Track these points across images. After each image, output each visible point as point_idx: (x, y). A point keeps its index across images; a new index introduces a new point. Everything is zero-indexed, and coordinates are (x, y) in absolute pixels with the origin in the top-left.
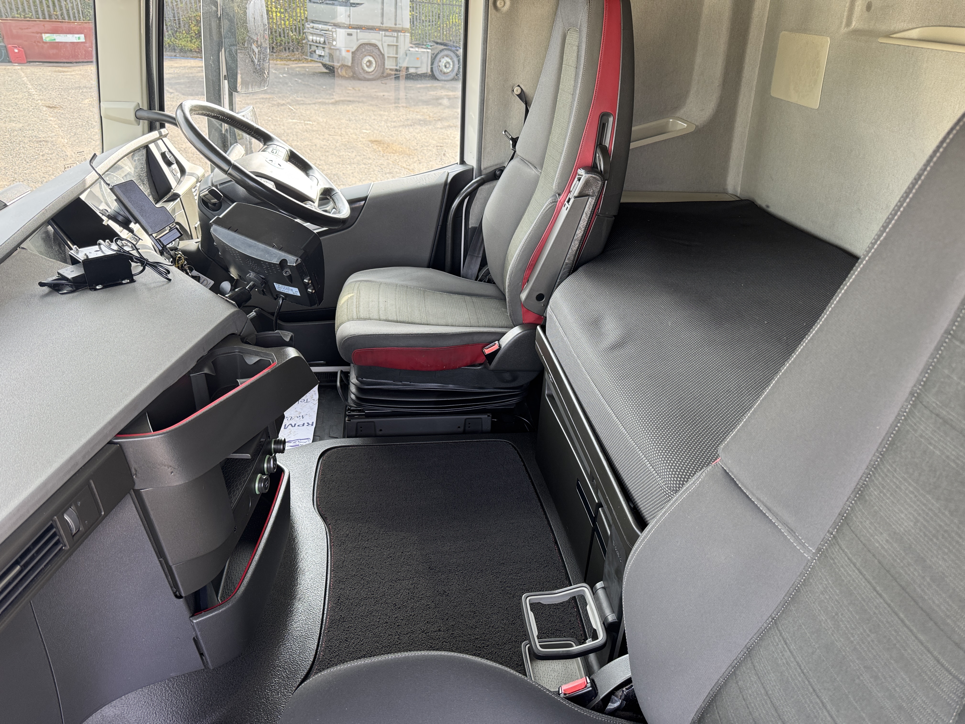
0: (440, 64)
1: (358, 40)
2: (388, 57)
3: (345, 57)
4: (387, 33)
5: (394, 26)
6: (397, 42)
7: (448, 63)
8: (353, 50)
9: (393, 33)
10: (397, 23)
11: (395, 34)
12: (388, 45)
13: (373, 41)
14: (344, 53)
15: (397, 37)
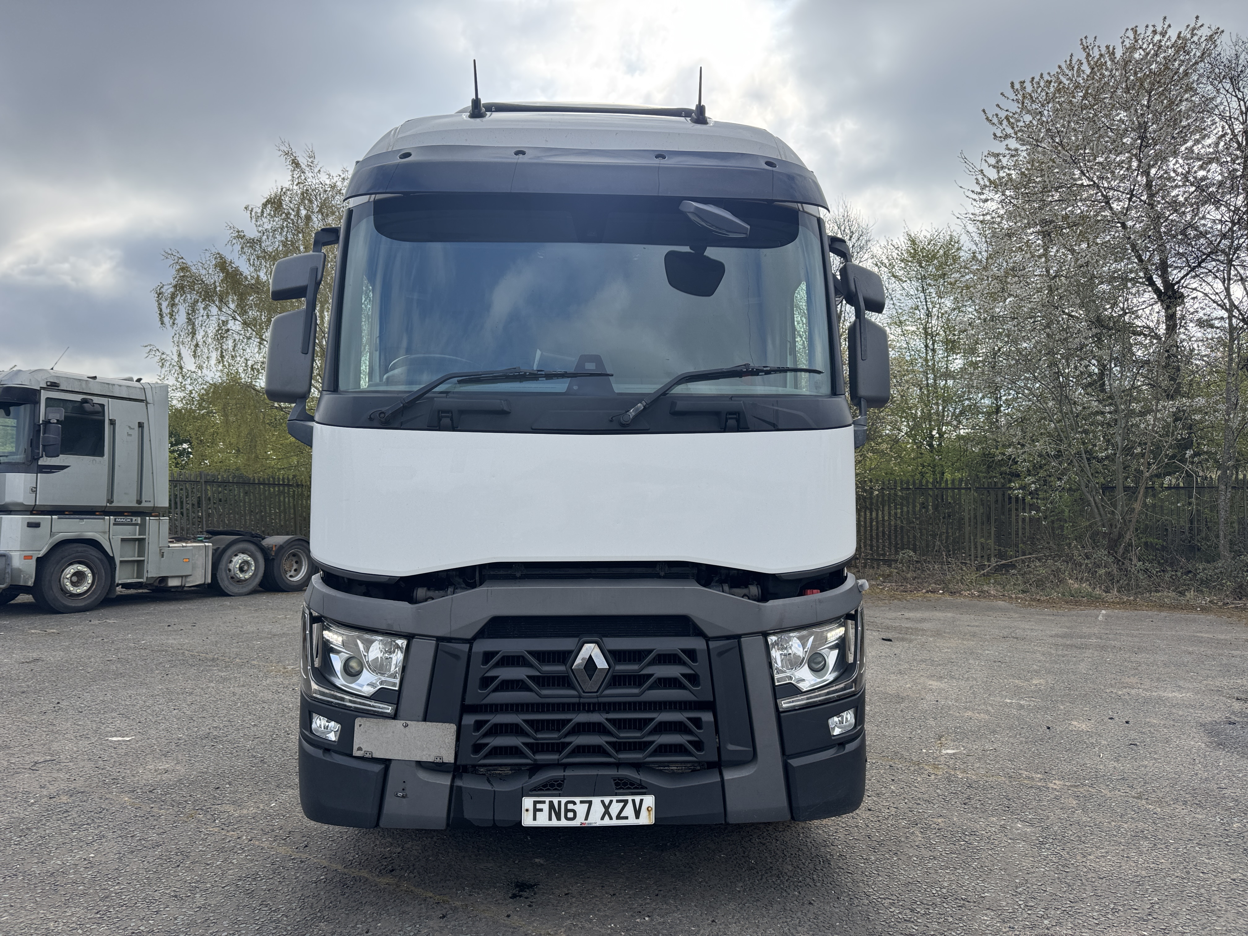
0: (231, 566)
1: (52, 534)
2: (121, 562)
3: (20, 571)
4: (120, 519)
5: (137, 505)
6: (142, 532)
7: (246, 562)
8: (41, 554)
9: (134, 519)
10: (144, 501)
11: (139, 520)
12: (123, 540)
13: (89, 535)
14: (17, 562)
15: (143, 526)
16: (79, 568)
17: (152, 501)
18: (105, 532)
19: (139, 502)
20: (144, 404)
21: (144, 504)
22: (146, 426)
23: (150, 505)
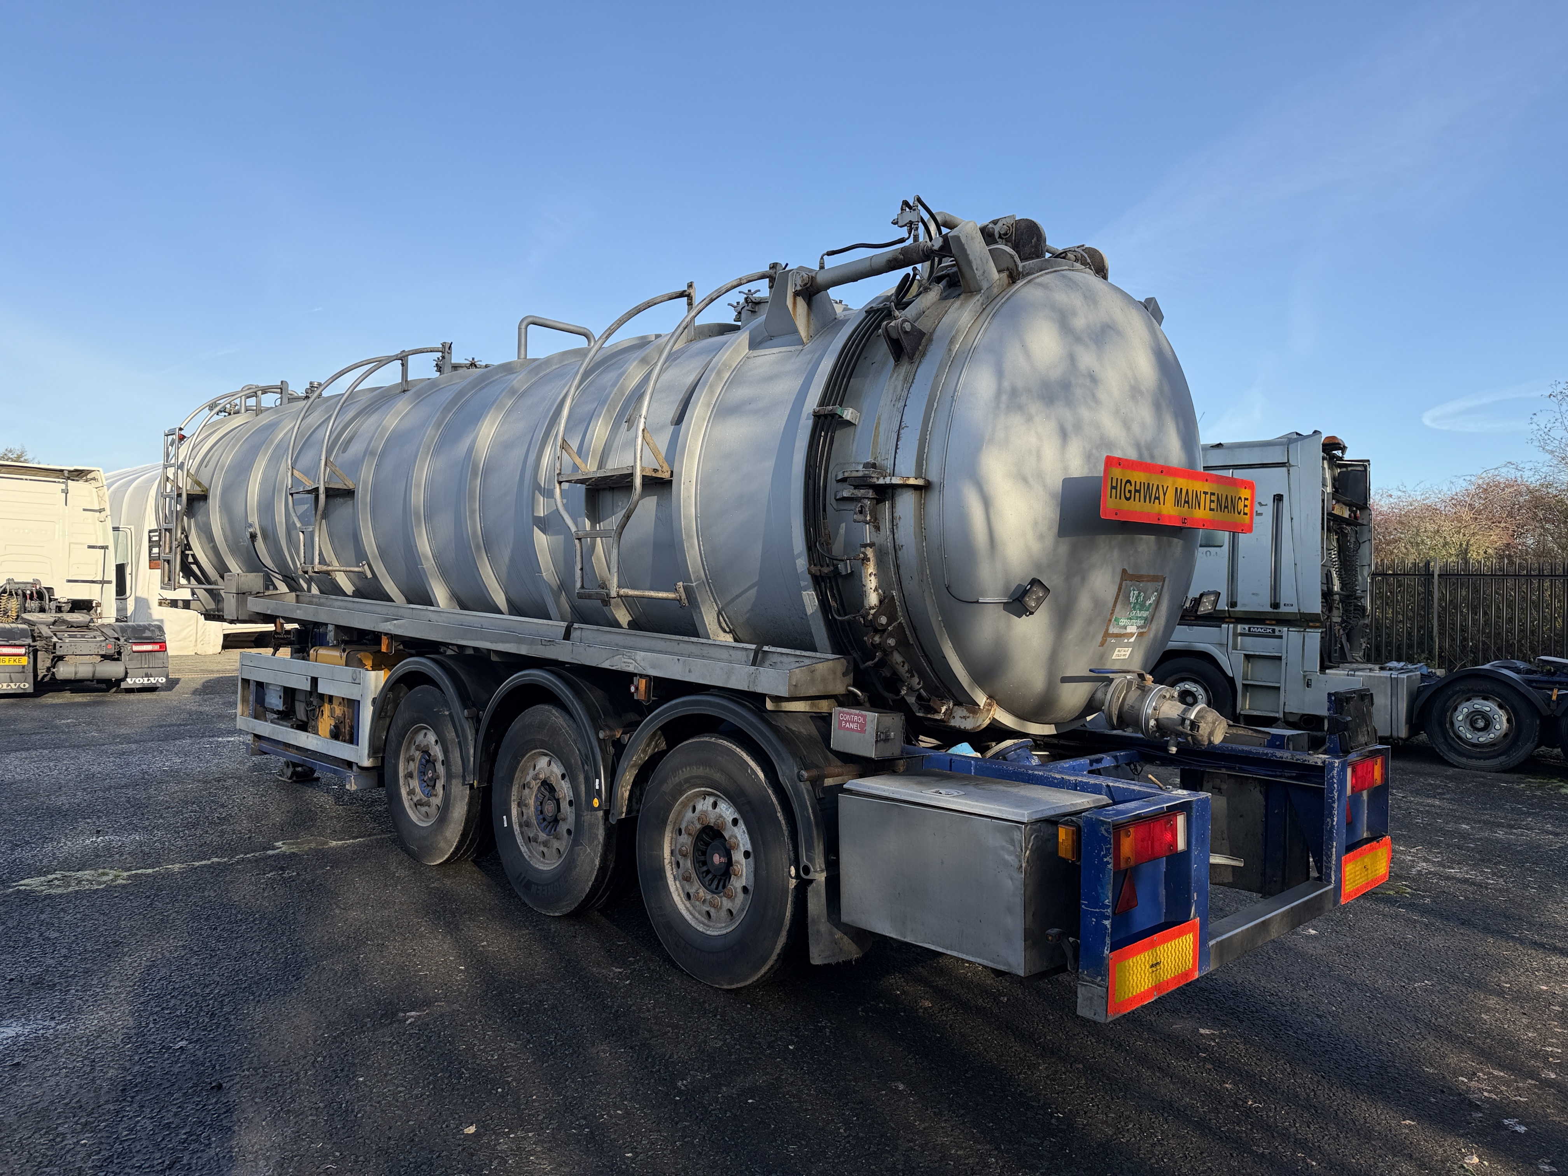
16: (1187, 686)
17: (1295, 605)
18: (1221, 645)
19: (1275, 605)
20: (1284, 469)
21: (1283, 609)
22: (1286, 499)
23: (1294, 609)
